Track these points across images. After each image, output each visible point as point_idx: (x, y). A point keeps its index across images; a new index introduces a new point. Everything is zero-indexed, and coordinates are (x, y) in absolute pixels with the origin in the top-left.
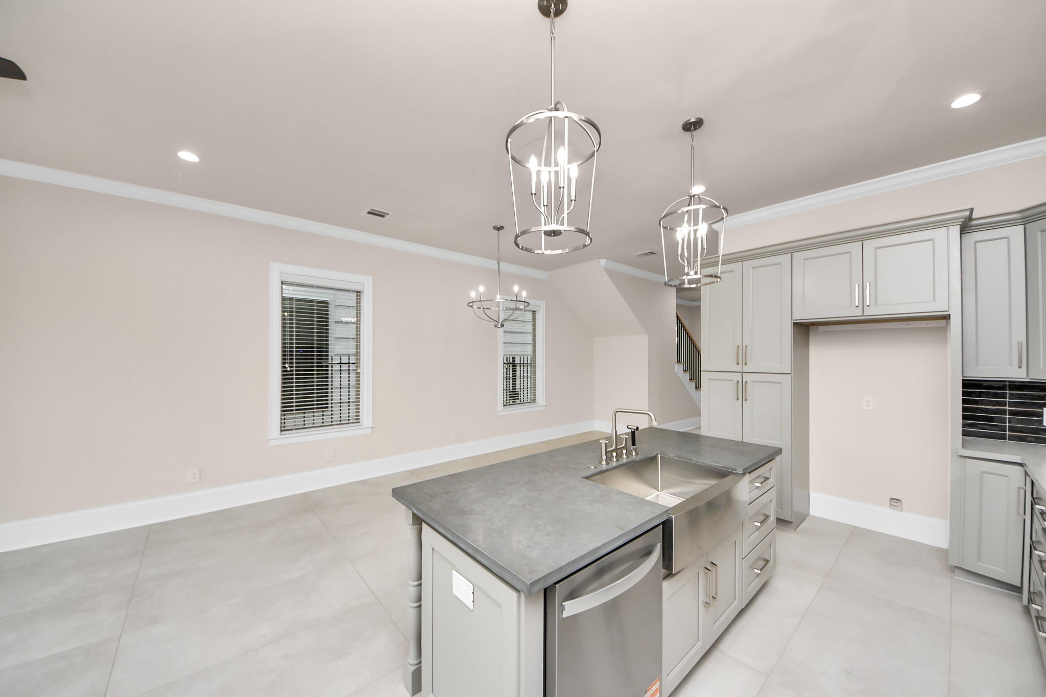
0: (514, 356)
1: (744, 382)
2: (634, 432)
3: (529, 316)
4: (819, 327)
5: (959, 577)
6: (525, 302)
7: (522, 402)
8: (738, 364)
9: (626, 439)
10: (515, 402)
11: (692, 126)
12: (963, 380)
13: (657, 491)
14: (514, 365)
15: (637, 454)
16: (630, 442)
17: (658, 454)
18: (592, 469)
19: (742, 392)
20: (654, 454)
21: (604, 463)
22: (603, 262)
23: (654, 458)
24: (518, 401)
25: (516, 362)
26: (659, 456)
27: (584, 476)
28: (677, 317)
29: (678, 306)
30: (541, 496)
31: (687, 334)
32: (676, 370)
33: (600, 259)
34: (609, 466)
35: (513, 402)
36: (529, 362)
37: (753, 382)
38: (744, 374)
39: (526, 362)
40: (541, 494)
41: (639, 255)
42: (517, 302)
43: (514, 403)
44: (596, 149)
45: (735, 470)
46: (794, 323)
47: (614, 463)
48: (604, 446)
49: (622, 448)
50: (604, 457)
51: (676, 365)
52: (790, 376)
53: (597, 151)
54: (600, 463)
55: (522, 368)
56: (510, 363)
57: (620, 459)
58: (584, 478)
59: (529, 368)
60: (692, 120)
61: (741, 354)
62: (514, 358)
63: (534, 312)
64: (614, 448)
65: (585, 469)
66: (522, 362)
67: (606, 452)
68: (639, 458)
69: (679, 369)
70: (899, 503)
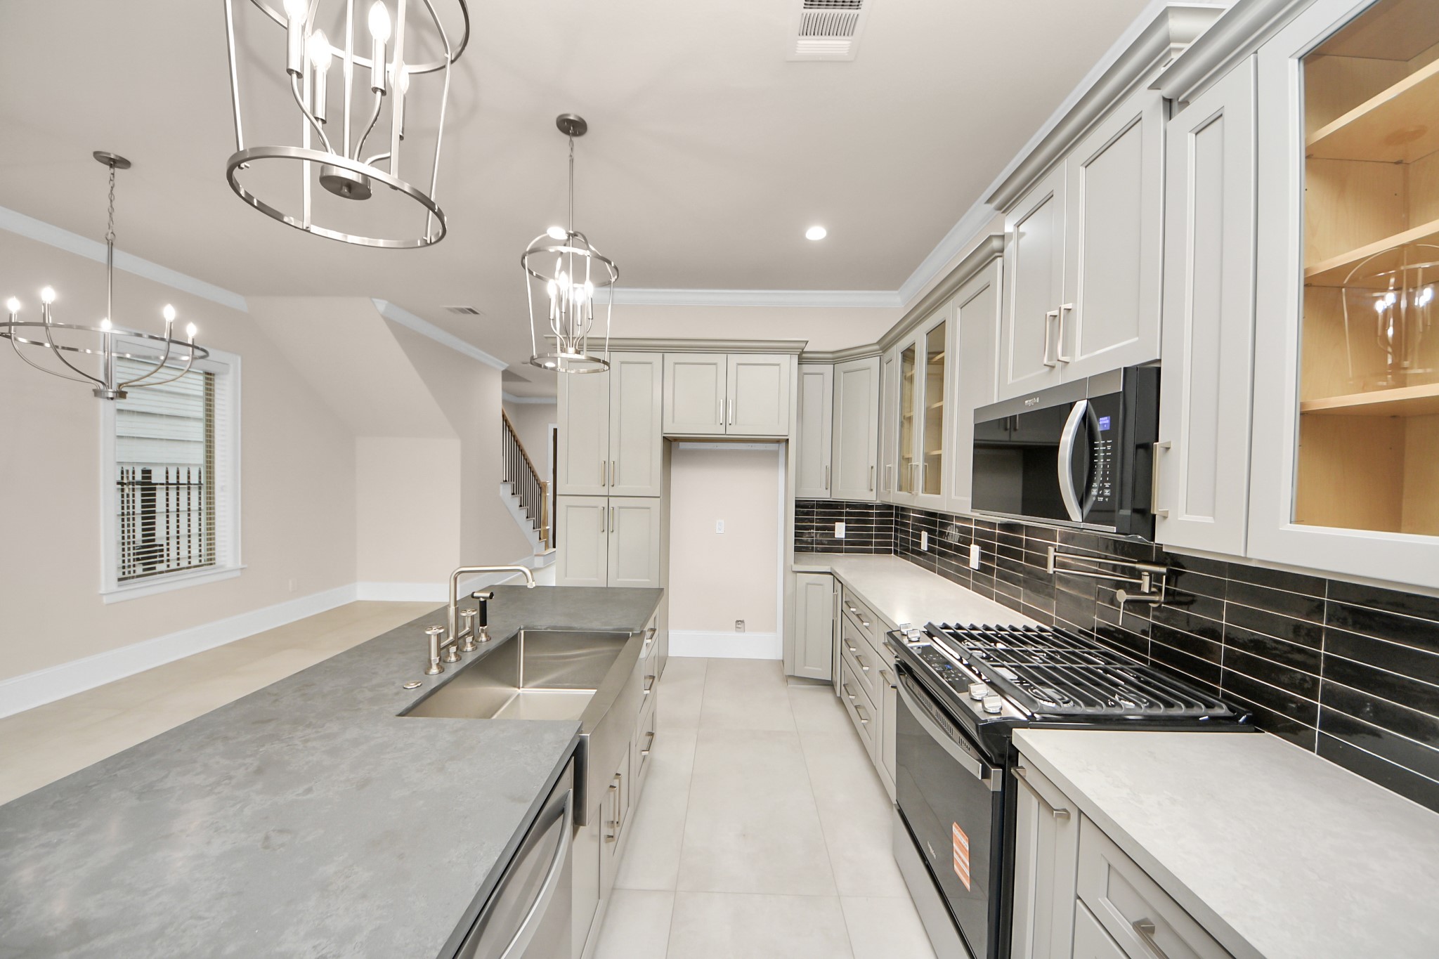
0: (148, 468)
1: (611, 509)
2: (485, 602)
3: (196, 385)
4: (681, 443)
5: (793, 685)
6: (193, 346)
7: (173, 565)
8: (604, 485)
9: (473, 617)
10: (154, 568)
11: (572, 127)
12: (796, 501)
13: (517, 689)
14: (148, 486)
15: (489, 639)
16: (477, 621)
17: (520, 629)
18: (413, 691)
19: (608, 522)
20: (515, 632)
21: (434, 670)
22: (381, 305)
23: (514, 639)
24: (160, 567)
25: (153, 481)
26: (522, 632)
27: (399, 711)
28: (503, 416)
29: (504, 402)
30: (309, 796)
31: (517, 442)
32: (501, 494)
33: (377, 298)
34: (445, 676)
35: (144, 570)
36: (194, 480)
37: (620, 508)
38: (610, 498)
39: (183, 479)
40: (309, 790)
41: (450, 310)
42: (171, 344)
43: (150, 570)
44: (449, 57)
45: (631, 630)
46: (664, 437)
47: (453, 669)
48: (434, 641)
49: (465, 635)
50: (434, 658)
51: (501, 486)
52: (659, 499)
53: (452, 62)
54: (426, 673)
55: (173, 494)
56: (138, 483)
57: (463, 655)
58: (401, 715)
59: (194, 493)
60: (572, 118)
61: (609, 473)
62: (147, 473)
63: (209, 376)
64: (451, 638)
65: (397, 694)
66: (173, 479)
67: (440, 649)
68: (494, 644)
69: (506, 491)
70: (742, 624)
